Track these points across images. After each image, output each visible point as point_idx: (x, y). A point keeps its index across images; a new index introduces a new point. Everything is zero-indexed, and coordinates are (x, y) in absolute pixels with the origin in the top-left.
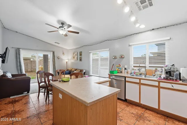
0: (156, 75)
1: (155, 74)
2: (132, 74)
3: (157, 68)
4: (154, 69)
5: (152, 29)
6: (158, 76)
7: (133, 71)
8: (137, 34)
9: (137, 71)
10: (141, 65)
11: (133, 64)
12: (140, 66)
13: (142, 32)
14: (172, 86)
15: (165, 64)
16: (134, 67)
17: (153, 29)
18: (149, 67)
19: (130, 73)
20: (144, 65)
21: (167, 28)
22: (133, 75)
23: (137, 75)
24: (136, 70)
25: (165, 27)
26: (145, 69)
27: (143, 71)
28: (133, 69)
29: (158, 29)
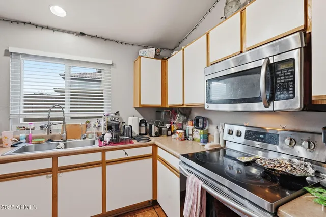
0: (90, 136)
1: (88, 134)
2: (21, 146)
3: (89, 120)
4: (83, 122)
5: (80, 31)
6: (93, 136)
7: (23, 135)
8: (37, 26)
9: (38, 132)
10: (53, 115)
11: (22, 113)
12: (51, 117)
13: (54, 30)
14: (126, 153)
15: (103, 111)
16: (26, 120)
17: (82, 34)
18: (72, 118)
19: (12, 143)
20: (60, 115)
21: (107, 42)
22: (25, 149)
23: (39, 143)
24: (34, 129)
25: (105, 40)
26: (64, 123)
27: (57, 131)
28: (24, 129)
29: (92, 36)
